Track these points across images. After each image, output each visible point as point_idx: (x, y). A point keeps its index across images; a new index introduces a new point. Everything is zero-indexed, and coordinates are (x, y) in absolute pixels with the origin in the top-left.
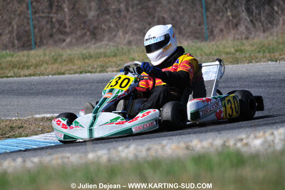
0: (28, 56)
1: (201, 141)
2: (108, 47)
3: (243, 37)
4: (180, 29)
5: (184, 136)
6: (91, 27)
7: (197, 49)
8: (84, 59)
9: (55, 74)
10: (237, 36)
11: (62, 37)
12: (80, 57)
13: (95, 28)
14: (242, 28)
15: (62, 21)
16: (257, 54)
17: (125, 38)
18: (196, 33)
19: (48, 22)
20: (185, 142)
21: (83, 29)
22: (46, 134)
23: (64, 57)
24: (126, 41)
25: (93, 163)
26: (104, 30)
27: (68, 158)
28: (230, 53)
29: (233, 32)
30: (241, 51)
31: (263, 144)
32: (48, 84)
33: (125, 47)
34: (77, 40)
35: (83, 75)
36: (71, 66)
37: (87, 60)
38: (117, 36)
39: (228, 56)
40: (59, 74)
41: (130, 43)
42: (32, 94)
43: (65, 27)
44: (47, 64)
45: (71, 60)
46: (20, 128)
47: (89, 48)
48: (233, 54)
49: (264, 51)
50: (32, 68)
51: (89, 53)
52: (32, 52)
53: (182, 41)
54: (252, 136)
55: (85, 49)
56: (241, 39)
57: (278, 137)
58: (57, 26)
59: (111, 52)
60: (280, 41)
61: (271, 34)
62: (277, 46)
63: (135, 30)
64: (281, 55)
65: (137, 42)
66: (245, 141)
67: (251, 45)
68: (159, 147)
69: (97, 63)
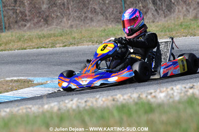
1: (123, 95)
2: (56, 30)
3: (151, 21)
4: (107, 16)
5: (111, 91)
6: (44, 16)
7: (119, 30)
8: (40, 38)
9: (19, 49)
11: (24, 23)
12: (37, 37)
13: (48, 16)
14: (150, 15)
15: (24, 12)
16: (160, 33)
17: (68, 23)
18: (118, 19)
19: (14, 13)
20: (112, 96)
21: (39, 17)
22: (14, 92)
23: (26, 37)
24: (69, 25)
25: (47, 111)
26: (53, 18)
27: (31, 108)
31: (166, 97)
32: (14, 56)
33: (68, 30)
34: (34, 24)
35: (39, 49)
36: (30, 43)
37: (41, 39)
38: (63, 21)
40: (22, 49)
42: (4, 63)
43: (26, 16)
44: (14, 42)
45: (30, 39)
47: (43, 30)
49: (165, 31)
50: (3, 45)
51: (43, 34)
52: (3, 34)
53: (109, 25)
54: (158, 91)
55: (40, 31)
56: (150, 23)
57: (176, 91)
58: (21, 16)
59: (59, 33)
60: (176, 23)
61: (170, 19)
62: (174, 27)
63: (75, 17)
64: (177, 33)
65: (76, 26)
66: (153, 94)
67: (156, 26)
68: (94, 100)
69: (49, 41)
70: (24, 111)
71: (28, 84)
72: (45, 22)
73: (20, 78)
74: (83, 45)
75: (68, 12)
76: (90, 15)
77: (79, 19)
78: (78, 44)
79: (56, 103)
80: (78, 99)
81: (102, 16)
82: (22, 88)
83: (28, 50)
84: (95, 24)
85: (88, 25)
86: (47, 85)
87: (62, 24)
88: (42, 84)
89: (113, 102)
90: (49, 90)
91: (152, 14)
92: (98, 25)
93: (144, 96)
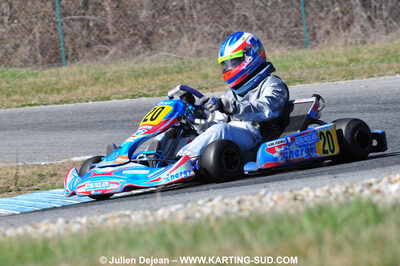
0: (58, 75)
2: (168, 60)
3: (359, 39)
4: (269, 32)
5: (284, 182)
6: (144, 32)
7: (295, 60)
8: (137, 77)
9: (96, 100)
10: (349, 40)
11: (104, 47)
12: (131, 73)
13: (150, 34)
14: (356, 29)
15: (104, 25)
16: (380, 65)
17: (191, 46)
18: (292, 37)
19: (83, 27)
20: (291, 191)
21: (134, 35)
24: (194, 50)
26: (162, 36)
27: (129, 216)
28: (342, 65)
29: (343, 34)
30: (358, 61)
32: (88, 113)
33: (193, 60)
34: (125, 50)
35: (136, 100)
36: (118, 87)
37: (140, 79)
38: (181, 43)
39: (340, 68)
40: (103, 99)
41: (199, 53)
42: (66, 128)
43: (108, 33)
44: (85, 85)
45: (118, 80)
46: (52, 176)
47: (142, 61)
48: (347, 65)
49: (390, 60)
50: (64, 92)
51: (143, 68)
52: (63, 70)
55: (136, 63)
56: (356, 44)
58: (97, 32)
59: (175, 67)
61: (398, 36)
63: (206, 34)
65: (209, 52)
66: (375, 187)
67: (370, 51)
68: (255, 199)
69: (156, 83)
70: (117, 221)
72: (145, 45)
75: (191, 25)
77: (213, 38)
78: (213, 88)
79: (179, 206)
80: (223, 199)
81: (261, 32)
83: (115, 101)
87: (179, 48)
89: (292, 203)
91: (362, 26)
93: (357, 189)
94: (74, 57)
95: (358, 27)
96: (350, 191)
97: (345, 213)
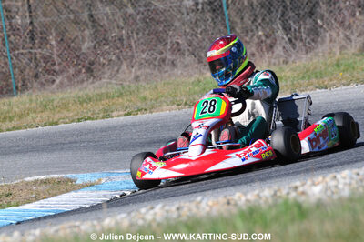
0: (10, 104)
2: (109, 86)
3: (281, 60)
4: (200, 57)
5: (219, 190)
6: (87, 62)
8: (81, 103)
9: (45, 125)
10: (273, 61)
11: (50, 76)
12: (77, 100)
13: (92, 63)
14: (279, 50)
15: (50, 57)
16: (301, 82)
17: (131, 72)
19: (30, 60)
20: (225, 197)
21: (77, 65)
22: (42, 201)
23: (55, 102)
24: (133, 76)
26: (103, 65)
29: (266, 55)
30: (281, 78)
32: (38, 138)
33: (132, 85)
34: (70, 79)
35: (82, 123)
36: (65, 113)
37: (85, 105)
38: (120, 71)
40: (51, 124)
42: (19, 152)
43: (54, 64)
44: (35, 112)
45: (65, 106)
46: (7, 195)
47: (86, 88)
49: (310, 77)
50: (16, 119)
51: (87, 95)
52: (14, 99)
53: (205, 71)
54: (309, 182)
55: (80, 90)
57: (342, 181)
58: (44, 65)
59: (116, 92)
60: (329, 62)
61: (316, 55)
62: (325, 69)
63: (143, 61)
64: (331, 80)
66: (301, 189)
67: (292, 70)
68: (193, 206)
69: (99, 107)
70: (68, 231)
71: (66, 186)
72: (88, 74)
73: (52, 176)
74: (162, 111)
75: (130, 54)
76: (169, 57)
77: (149, 65)
78: (152, 109)
79: (123, 215)
80: (164, 206)
81: (193, 57)
82: (56, 195)
83: (63, 125)
84: (180, 72)
85: (167, 74)
86: (100, 186)
87: (119, 75)
88: (92, 185)
89: (226, 207)
90: (105, 196)
91: (284, 48)
92: (185, 74)
93: (284, 192)
94: (24, 87)
95: (281, 48)
96: (279, 194)
97: (274, 212)
